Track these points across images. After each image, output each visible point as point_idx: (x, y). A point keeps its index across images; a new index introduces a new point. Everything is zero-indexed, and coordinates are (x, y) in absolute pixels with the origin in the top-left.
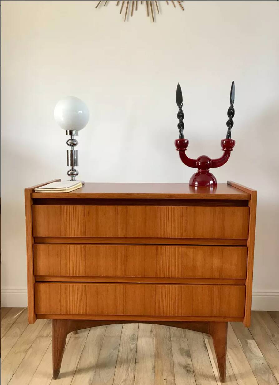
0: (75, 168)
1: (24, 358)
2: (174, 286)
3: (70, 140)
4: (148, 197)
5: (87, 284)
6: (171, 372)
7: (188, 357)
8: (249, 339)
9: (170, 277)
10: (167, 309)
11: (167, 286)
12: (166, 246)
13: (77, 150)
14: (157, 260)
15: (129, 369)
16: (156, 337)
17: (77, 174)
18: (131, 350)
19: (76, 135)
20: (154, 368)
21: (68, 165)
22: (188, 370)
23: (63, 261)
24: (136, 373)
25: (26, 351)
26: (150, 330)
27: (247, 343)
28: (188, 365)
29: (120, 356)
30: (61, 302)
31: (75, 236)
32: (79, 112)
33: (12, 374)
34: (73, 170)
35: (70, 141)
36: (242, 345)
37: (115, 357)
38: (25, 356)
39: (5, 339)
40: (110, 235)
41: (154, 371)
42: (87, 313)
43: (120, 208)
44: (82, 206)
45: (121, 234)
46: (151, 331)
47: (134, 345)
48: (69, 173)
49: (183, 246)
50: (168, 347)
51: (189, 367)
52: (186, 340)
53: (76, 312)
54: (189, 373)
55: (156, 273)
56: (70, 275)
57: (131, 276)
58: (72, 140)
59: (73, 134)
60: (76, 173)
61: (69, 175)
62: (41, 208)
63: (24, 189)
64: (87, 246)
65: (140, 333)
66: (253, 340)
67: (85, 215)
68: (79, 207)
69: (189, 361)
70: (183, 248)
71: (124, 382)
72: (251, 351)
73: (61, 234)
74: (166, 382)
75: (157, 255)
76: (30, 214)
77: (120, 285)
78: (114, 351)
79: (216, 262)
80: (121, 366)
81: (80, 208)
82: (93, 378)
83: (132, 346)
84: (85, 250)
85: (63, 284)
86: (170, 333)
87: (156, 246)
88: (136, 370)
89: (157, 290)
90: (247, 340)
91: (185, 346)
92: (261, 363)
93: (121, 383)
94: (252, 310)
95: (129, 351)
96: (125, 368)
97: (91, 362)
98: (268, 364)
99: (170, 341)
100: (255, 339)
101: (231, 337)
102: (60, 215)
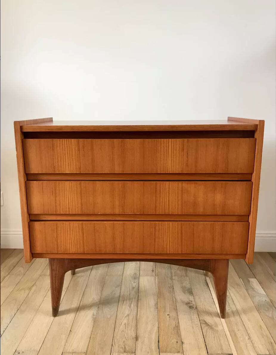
1: (28, 295)
2: (174, 223)
4: (147, 130)
5: (84, 222)
6: (174, 309)
7: (190, 295)
8: (251, 278)
9: (170, 214)
10: (167, 247)
11: (167, 223)
12: (166, 182)
14: (156, 197)
15: (132, 306)
16: (158, 276)
18: (133, 288)
20: (156, 304)
22: (191, 306)
23: (57, 198)
24: (139, 310)
25: (30, 289)
26: (152, 269)
27: (249, 281)
28: (190, 302)
29: (122, 294)
30: (57, 241)
31: (70, 173)
33: (17, 310)
36: (244, 283)
37: (117, 295)
38: (29, 293)
39: (10, 277)
40: (107, 171)
41: (157, 307)
42: (84, 252)
43: (116, 141)
44: (76, 139)
45: (118, 170)
46: (153, 271)
47: (135, 284)
49: (184, 182)
50: (169, 286)
51: (192, 303)
52: (188, 278)
53: (73, 251)
54: (191, 309)
55: (155, 210)
56: (66, 213)
57: (130, 214)
62: (32, 143)
63: (14, 122)
64: (82, 182)
65: (141, 272)
66: (256, 279)
67: (79, 150)
69: (191, 298)
70: (184, 185)
71: (127, 317)
72: (253, 289)
73: (54, 171)
74: (169, 317)
75: (156, 191)
76: (21, 148)
77: (118, 222)
78: (116, 289)
79: (219, 198)
80: (124, 302)
81: (74, 141)
82: (97, 313)
83: (134, 285)
84: (81, 187)
85: (59, 222)
86: (171, 273)
87: (155, 182)
88: (139, 307)
89: (157, 228)
90: (249, 279)
91: (187, 284)
92: (264, 300)
93: (125, 318)
94: (255, 251)
95: (131, 289)
96: (128, 305)
97: (94, 299)
98: (270, 300)
99: (171, 279)
100: (257, 277)
101: (233, 276)
102: (53, 150)
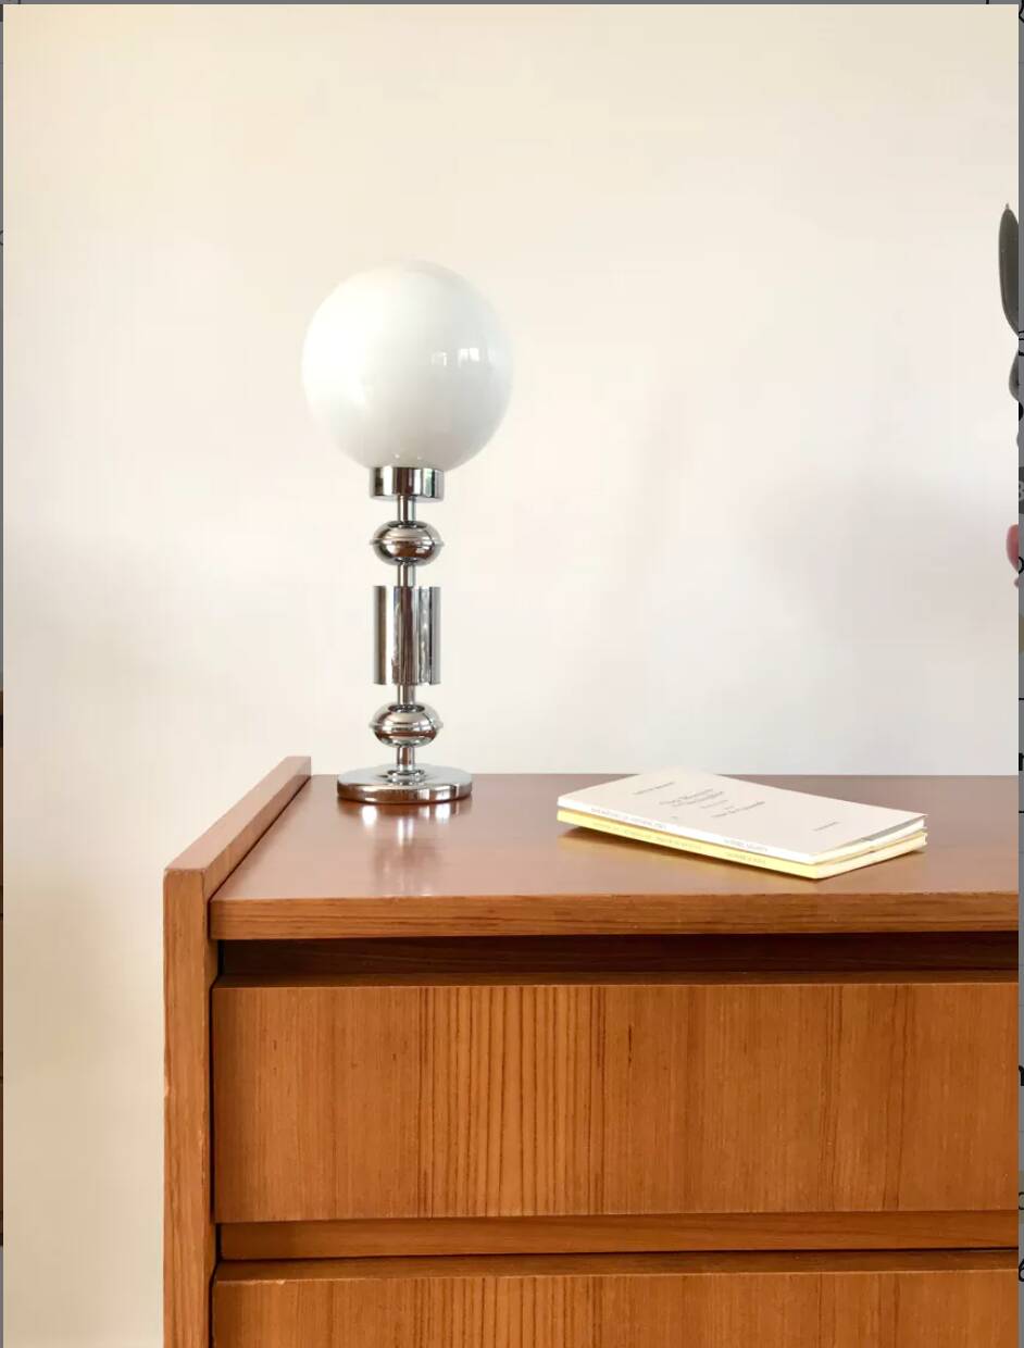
0: (423, 693)
3: (394, 525)
13: (433, 585)
17: (432, 735)
19: (433, 496)
21: (381, 680)
31: (529, 1213)
32: (463, 353)
34: (407, 709)
35: (395, 534)
43: (855, 997)
44: (584, 988)
48: (388, 727)
58: (407, 524)
59: (417, 490)
60: (426, 726)
61: (381, 735)
63: (161, 873)
67: (601, 1060)
68: (562, 997)
73: (422, 1200)
81: (565, 1001)
84: (597, 1306)
102: (423, 1058)
